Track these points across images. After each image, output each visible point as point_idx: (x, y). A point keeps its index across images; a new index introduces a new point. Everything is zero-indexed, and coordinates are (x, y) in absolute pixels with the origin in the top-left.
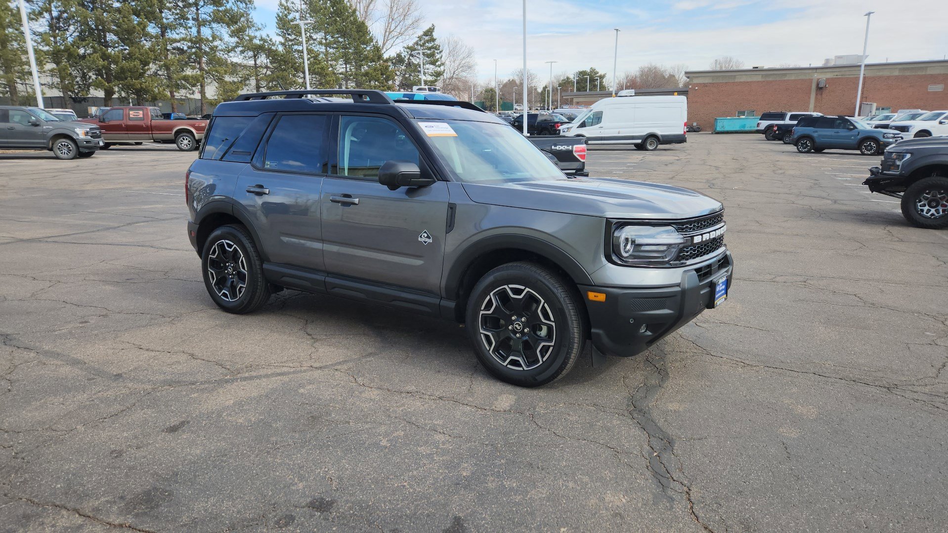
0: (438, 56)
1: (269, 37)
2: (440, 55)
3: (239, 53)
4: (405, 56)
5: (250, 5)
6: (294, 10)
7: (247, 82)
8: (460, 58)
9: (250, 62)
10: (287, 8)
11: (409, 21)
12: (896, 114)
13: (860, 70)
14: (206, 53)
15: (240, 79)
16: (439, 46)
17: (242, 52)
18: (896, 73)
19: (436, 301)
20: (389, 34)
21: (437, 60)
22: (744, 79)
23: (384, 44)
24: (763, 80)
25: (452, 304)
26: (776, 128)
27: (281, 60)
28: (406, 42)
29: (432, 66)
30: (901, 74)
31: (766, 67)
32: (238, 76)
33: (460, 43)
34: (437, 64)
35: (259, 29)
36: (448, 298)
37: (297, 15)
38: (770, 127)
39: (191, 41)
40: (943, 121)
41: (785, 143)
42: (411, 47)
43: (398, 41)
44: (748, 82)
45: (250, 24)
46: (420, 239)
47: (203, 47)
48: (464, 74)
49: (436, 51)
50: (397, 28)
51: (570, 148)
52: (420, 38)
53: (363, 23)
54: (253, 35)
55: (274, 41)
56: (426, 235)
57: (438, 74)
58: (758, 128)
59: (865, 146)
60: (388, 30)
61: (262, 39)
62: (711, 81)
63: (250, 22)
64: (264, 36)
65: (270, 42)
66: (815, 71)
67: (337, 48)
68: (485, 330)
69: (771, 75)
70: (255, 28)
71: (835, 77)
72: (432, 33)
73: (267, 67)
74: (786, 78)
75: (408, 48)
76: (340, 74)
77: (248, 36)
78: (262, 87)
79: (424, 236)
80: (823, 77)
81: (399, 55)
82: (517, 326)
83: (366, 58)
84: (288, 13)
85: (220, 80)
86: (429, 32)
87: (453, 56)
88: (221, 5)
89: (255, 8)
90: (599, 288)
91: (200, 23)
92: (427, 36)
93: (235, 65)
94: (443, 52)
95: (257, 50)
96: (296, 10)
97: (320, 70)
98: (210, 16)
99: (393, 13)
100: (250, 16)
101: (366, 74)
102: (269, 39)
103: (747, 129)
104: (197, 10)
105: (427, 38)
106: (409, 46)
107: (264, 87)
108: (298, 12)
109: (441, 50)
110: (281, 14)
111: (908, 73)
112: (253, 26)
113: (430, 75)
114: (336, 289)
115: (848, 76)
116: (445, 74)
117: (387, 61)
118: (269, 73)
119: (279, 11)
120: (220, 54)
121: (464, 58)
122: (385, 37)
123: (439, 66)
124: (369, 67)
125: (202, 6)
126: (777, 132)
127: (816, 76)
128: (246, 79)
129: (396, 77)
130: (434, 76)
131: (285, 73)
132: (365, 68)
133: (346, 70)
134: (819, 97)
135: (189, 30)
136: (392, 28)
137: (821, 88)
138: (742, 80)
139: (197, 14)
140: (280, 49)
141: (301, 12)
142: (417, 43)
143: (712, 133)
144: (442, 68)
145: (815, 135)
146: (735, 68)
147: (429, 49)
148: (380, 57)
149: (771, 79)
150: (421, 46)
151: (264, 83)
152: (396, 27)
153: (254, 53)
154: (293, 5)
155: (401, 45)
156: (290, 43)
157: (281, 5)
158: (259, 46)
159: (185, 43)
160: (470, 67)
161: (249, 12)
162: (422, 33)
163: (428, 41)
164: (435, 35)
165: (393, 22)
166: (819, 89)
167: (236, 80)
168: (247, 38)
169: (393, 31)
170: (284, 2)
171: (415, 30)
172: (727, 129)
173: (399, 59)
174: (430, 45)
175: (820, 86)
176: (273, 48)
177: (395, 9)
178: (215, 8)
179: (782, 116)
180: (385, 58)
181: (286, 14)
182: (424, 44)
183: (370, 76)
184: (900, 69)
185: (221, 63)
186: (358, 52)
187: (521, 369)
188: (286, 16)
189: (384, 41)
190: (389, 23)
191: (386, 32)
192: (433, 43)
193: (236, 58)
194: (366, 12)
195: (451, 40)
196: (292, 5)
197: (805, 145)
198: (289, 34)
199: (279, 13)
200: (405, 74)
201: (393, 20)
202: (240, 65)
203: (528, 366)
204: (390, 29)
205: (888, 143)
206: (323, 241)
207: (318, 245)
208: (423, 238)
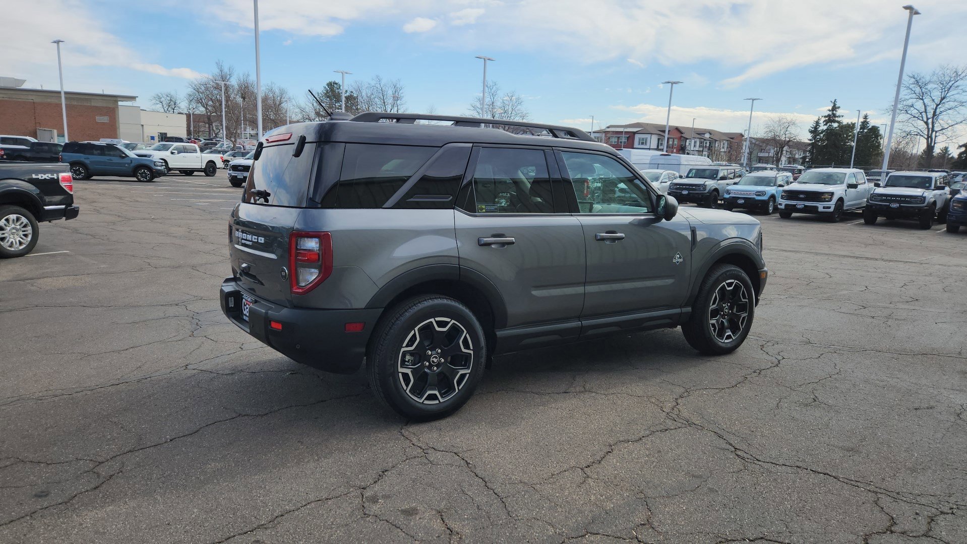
13: (61, 97)
19: (679, 310)
36: (686, 305)
46: (674, 261)
51: (55, 176)
56: (678, 256)
59: (140, 174)
68: (712, 320)
71: (2, 99)
82: (726, 310)
145: (87, 162)
187: (732, 339)
203: (734, 336)
205: (160, 170)
206: (585, 284)
207: (580, 290)
208: (677, 259)
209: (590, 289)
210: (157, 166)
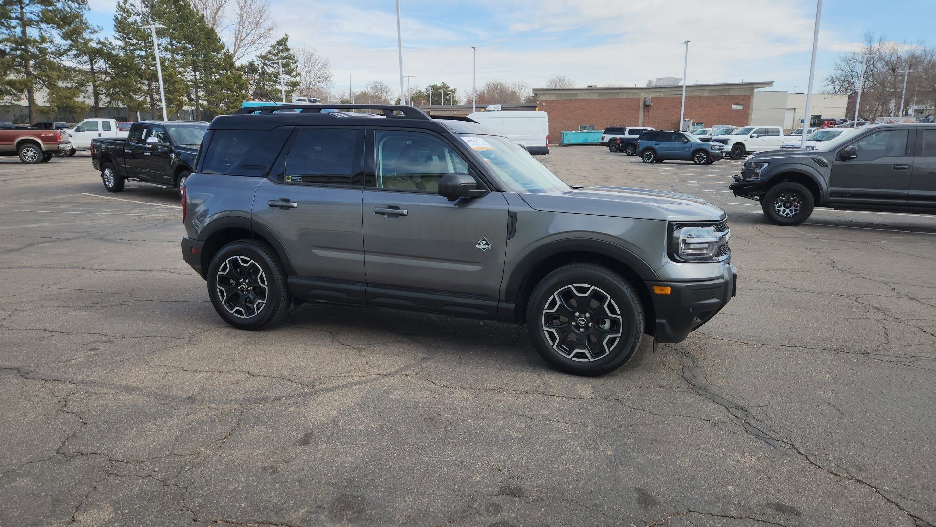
0: (293, 66)
1: (108, 41)
2: (295, 65)
3: (72, 56)
4: (258, 65)
5: (84, 6)
6: (134, 12)
7: (83, 88)
8: (315, 69)
9: (85, 67)
10: (125, 11)
11: (261, 30)
12: (711, 129)
13: (682, 90)
14: (34, 56)
15: (74, 84)
16: (294, 56)
17: (76, 56)
18: (706, 94)
19: (495, 304)
20: (240, 42)
21: (293, 70)
22: (583, 97)
23: (235, 52)
24: (600, 98)
25: (512, 306)
26: (619, 142)
27: (123, 66)
28: (259, 51)
29: (287, 76)
30: (710, 94)
31: (600, 86)
32: (72, 82)
33: (315, 54)
34: (293, 74)
35: (95, 32)
36: (507, 300)
37: (138, 18)
38: (612, 141)
39: (16, 42)
40: (753, 135)
41: (628, 155)
42: (265, 56)
43: (250, 50)
44: (587, 100)
45: (84, 26)
46: (478, 246)
47: (30, 48)
48: (321, 85)
49: (291, 61)
50: (248, 37)
52: (273, 47)
53: (212, 30)
54: (88, 37)
55: (114, 45)
56: (484, 242)
57: (295, 85)
58: (603, 141)
59: (697, 157)
60: (239, 38)
61: (99, 43)
62: (555, 98)
63: (85, 24)
64: (103, 40)
65: (109, 46)
66: (642, 91)
67: (185, 55)
68: (548, 327)
69: (607, 93)
70: (90, 31)
71: (658, 96)
72: (285, 42)
73: (106, 73)
74: (619, 97)
75: (261, 57)
76: (189, 81)
77: (83, 39)
78: (101, 94)
79: (482, 243)
80: (649, 96)
81: (251, 64)
82: (581, 321)
83: (218, 66)
84: (128, 16)
85: (51, 86)
86: (283, 42)
87: (309, 66)
88: (51, 4)
89: (90, 9)
90: (666, 282)
91: (25, 23)
92: (280, 45)
93: (68, 70)
94: (298, 62)
95: (95, 54)
96: (135, 13)
97: (168, 77)
98: (38, 16)
99: (243, 21)
100: (84, 18)
101: (218, 82)
102: (108, 43)
103: (589, 142)
104: (22, 8)
105: (281, 48)
106: (262, 54)
107: (103, 94)
108: (138, 15)
109: (296, 60)
110: (119, 17)
111: (715, 94)
112: (89, 28)
113: (286, 85)
114: (377, 298)
115: (668, 96)
116: (301, 85)
117: (239, 69)
118: (108, 78)
119: (117, 13)
120: (50, 58)
121: (320, 69)
122: (235, 44)
123: (295, 76)
124: (220, 74)
125: (28, 5)
126: (621, 145)
127: (643, 95)
128: (82, 84)
129: (250, 87)
130: (291, 86)
131: (128, 80)
132: (215, 77)
133: (195, 78)
134: (646, 113)
135: (13, 30)
136: (244, 35)
137: (648, 106)
138: (582, 98)
139: (22, 13)
140: (121, 54)
141: (143, 16)
142: (270, 53)
143: (560, 146)
144: (298, 79)
145: (657, 147)
146: (567, 87)
147: (284, 58)
148: (232, 65)
149: (606, 97)
150: (275, 55)
151: (103, 90)
152: (247, 35)
153: (90, 56)
154: (133, 8)
155: (254, 53)
156: (132, 48)
157: (119, 6)
158: (98, 50)
159: (9, 44)
160: (326, 79)
161: (82, 13)
162: (275, 43)
163: (282, 51)
164: (289, 44)
165: (244, 30)
166: (646, 107)
167: (69, 85)
168: (82, 41)
169: (244, 39)
170: (122, 4)
171: (268, 39)
172: (572, 142)
173: (252, 68)
174: (285, 55)
175: (648, 104)
176: (113, 52)
177: (245, 17)
178: (44, 7)
179: (621, 131)
180: (236, 66)
181: (126, 17)
182: (278, 53)
183: (223, 84)
184: (709, 90)
185: (53, 67)
186: (207, 59)
187: (587, 360)
188: (125, 18)
189: (235, 49)
190: (239, 31)
191: (236, 39)
192: (287, 53)
193: (69, 62)
194: (214, 19)
195: (306, 50)
196: (131, 7)
197: (648, 156)
198: (129, 38)
199: (118, 15)
200: (259, 83)
201: (243, 28)
202: (74, 70)
203: (594, 357)
204: (241, 37)
205: (716, 154)
206: (364, 252)
207: (359, 257)
208: (482, 245)
209: (369, 258)
210: (715, 150)
